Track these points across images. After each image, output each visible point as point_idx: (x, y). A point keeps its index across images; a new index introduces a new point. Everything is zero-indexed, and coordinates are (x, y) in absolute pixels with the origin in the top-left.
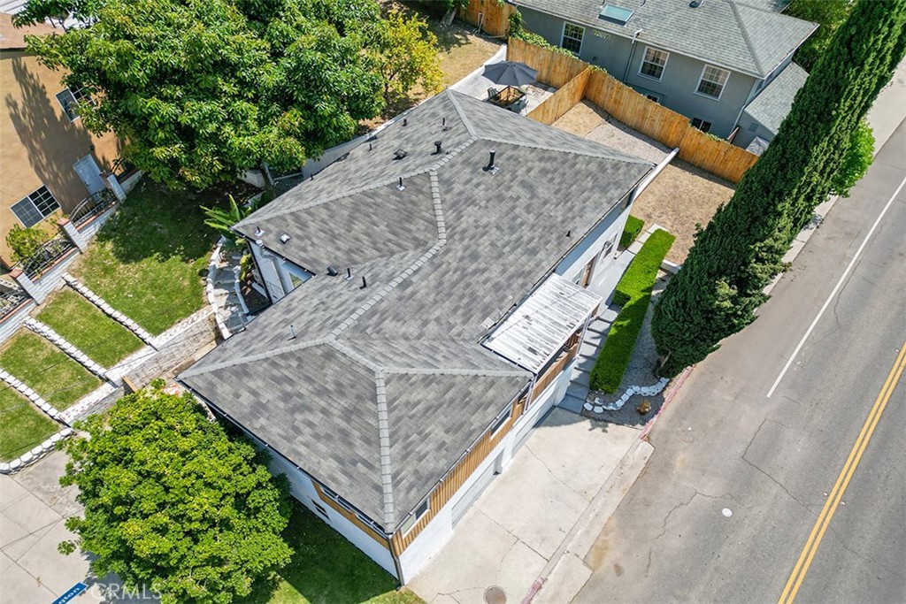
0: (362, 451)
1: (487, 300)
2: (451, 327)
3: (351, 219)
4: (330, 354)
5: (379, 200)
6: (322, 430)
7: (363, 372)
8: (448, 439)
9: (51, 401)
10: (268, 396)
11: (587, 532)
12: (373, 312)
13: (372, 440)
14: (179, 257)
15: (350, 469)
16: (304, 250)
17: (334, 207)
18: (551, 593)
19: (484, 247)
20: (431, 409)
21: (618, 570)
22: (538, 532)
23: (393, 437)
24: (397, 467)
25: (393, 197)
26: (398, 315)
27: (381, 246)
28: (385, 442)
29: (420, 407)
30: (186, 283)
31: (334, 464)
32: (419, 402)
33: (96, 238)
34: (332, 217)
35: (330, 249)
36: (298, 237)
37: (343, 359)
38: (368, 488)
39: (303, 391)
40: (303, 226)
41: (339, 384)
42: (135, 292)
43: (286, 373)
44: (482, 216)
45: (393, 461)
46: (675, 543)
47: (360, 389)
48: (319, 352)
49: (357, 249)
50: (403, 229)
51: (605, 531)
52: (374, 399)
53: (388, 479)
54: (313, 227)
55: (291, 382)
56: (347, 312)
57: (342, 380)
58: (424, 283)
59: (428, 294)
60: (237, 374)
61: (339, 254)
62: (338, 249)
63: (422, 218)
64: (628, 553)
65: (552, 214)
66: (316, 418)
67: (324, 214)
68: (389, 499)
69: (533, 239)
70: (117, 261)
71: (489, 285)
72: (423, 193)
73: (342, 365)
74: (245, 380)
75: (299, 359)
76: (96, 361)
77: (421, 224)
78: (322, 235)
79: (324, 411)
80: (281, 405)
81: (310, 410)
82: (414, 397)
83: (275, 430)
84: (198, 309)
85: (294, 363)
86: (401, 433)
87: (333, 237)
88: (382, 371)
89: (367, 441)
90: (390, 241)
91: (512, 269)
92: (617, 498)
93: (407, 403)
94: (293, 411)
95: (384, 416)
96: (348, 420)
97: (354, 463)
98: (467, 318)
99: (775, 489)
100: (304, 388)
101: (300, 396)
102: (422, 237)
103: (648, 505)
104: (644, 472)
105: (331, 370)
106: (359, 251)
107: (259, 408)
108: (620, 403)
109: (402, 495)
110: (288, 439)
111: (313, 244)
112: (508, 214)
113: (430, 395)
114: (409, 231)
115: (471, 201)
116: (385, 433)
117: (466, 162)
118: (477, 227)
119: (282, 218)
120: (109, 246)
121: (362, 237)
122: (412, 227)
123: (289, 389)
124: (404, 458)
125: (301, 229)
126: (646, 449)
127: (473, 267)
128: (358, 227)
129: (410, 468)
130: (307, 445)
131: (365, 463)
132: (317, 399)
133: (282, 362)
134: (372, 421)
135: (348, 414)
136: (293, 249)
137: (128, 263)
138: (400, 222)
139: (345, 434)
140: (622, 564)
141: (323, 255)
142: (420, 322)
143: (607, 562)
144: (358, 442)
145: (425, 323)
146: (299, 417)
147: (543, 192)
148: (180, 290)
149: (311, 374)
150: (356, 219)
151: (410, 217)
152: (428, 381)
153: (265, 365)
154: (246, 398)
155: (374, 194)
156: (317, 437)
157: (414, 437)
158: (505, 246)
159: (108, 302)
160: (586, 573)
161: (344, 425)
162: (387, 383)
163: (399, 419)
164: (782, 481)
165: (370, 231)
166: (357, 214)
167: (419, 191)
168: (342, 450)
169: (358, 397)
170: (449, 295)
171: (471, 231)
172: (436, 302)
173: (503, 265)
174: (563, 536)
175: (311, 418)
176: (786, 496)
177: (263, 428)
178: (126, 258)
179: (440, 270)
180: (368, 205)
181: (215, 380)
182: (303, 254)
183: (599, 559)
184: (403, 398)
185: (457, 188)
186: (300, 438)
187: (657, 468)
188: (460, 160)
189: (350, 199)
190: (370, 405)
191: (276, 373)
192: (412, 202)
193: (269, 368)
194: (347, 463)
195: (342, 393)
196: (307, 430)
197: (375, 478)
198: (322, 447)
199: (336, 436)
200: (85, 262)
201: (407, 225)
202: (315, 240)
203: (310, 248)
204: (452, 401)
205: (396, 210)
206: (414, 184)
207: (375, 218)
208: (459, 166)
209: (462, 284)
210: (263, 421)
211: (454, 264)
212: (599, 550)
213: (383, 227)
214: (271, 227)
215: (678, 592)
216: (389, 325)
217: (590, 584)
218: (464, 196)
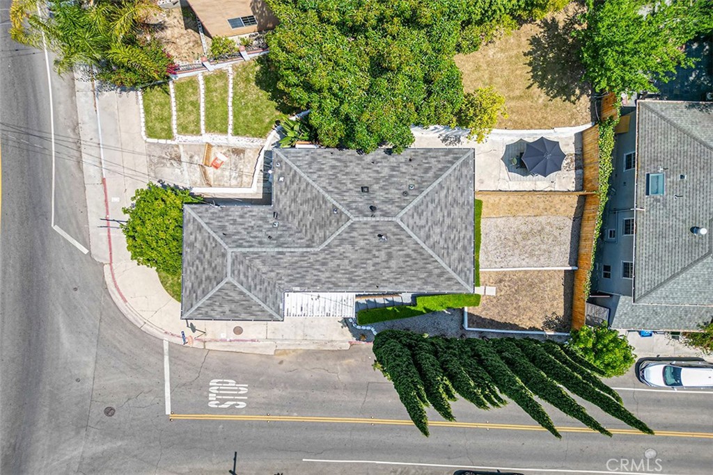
0: (199, 292)
1: (307, 281)
2: (280, 279)
3: (307, 201)
4: (224, 255)
5: (323, 206)
6: (198, 274)
7: (225, 272)
8: (228, 312)
9: (179, 125)
10: (198, 245)
11: (289, 345)
12: (256, 253)
13: (204, 293)
14: (276, 104)
15: (192, 292)
16: (281, 192)
17: (309, 188)
18: (255, 345)
19: (332, 264)
20: (233, 301)
21: (281, 362)
22: (275, 329)
23: (210, 299)
24: (203, 306)
25: (328, 212)
26: (265, 261)
27: (302, 225)
28: (207, 297)
29: (229, 298)
30: (267, 121)
31: (190, 286)
32: (231, 296)
33: (257, 58)
34: (304, 191)
35: (288, 202)
36: (286, 184)
37: (225, 261)
38: (190, 302)
39: (206, 256)
40: (292, 182)
41: (216, 266)
42: (246, 104)
43: (209, 245)
44: (350, 252)
45: (203, 304)
46: (307, 375)
47: (218, 275)
48: (223, 251)
49: (294, 215)
50: (315, 228)
51: (294, 351)
52: (218, 283)
53: (196, 307)
54: (295, 186)
55: (207, 250)
56: (250, 244)
57: (218, 267)
58: (289, 258)
59: (286, 263)
60: (198, 226)
61: (288, 209)
62: (290, 207)
63: (325, 232)
64: (291, 362)
65: (384, 274)
66: (201, 268)
67: (303, 187)
68: (191, 311)
69: (360, 276)
70: (254, 79)
71: (316, 278)
72: (338, 224)
73: (223, 263)
74: (198, 232)
75: (216, 245)
76: (206, 123)
77: (321, 235)
78: (293, 194)
79: (204, 269)
80: (198, 252)
81: (202, 264)
82: (231, 294)
83: (189, 257)
84: (261, 137)
85: (214, 245)
86: (215, 299)
87: (294, 200)
88: (229, 278)
89: (203, 292)
90: (306, 226)
91: (333, 280)
92: (312, 347)
93: (227, 294)
94: (198, 258)
95: (214, 291)
96: (206, 280)
97: (194, 292)
98: (290, 281)
99: (362, 399)
100: (207, 256)
101: (204, 256)
102: (315, 239)
103: (318, 359)
104: (333, 351)
105: (219, 260)
106: (294, 216)
107: (192, 245)
108: (358, 327)
109: (196, 313)
110: (189, 263)
111: (286, 194)
112: (362, 260)
113: (237, 298)
114: (315, 231)
115: (353, 244)
116: (209, 296)
117: (374, 227)
118: (341, 254)
119: (291, 169)
120: (258, 68)
121: (301, 213)
122: (318, 231)
123: (204, 250)
124: (208, 306)
125: (290, 182)
126: (347, 346)
127: (318, 267)
128: (305, 207)
129: (206, 310)
130: (191, 272)
131: (196, 296)
132: (206, 263)
133: (211, 240)
134: (210, 288)
135: (208, 278)
136: (279, 186)
137: (257, 86)
138: (317, 224)
139: (200, 283)
140: (284, 363)
141: (283, 203)
142: (270, 269)
143: (281, 358)
144: (201, 289)
145: (272, 271)
146: (197, 262)
147: (393, 263)
148: (262, 121)
149: (214, 254)
150: (309, 203)
151: (322, 227)
152: (241, 293)
153: (207, 234)
154: (192, 237)
155: (325, 202)
156: (195, 273)
157: (218, 304)
158: (342, 270)
159: (233, 98)
160: (272, 353)
161: (204, 279)
162: (226, 283)
163: (219, 295)
164: (367, 400)
165: (306, 214)
166: (311, 202)
167: (338, 221)
168: (196, 285)
169: (215, 277)
170: (295, 269)
171: (337, 254)
172: (286, 267)
173: (332, 276)
174: (281, 338)
175: (199, 266)
176: (361, 404)
177: (187, 252)
178: (259, 82)
179: (303, 258)
180: (318, 202)
181: (192, 220)
182: (279, 193)
183: (280, 354)
184: (227, 291)
185: (354, 234)
186: (191, 268)
187: (340, 355)
188: (373, 224)
189: (317, 193)
190: (215, 283)
191: (207, 240)
192: (330, 222)
193: (207, 237)
194: (193, 290)
195: (213, 271)
196: (195, 268)
197: (194, 302)
198: (193, 278)
199: (199, 280)
200: (244, 66)
201: (318, 228)
202: (288, 194)
203: (283, 194)
204: (242, 305)
205: (323, 218)
206: (341, 216)
207: (313, 211)
208: (368, 226)
209: (305, 269)
210: (189, 250)
211: (311, 261)
212: (285, 352)
213: (311, 218)
214: (284, 168)
215: (287, 385)
216: (257, 261)
217: (268, 356)
218: (353, 239)
